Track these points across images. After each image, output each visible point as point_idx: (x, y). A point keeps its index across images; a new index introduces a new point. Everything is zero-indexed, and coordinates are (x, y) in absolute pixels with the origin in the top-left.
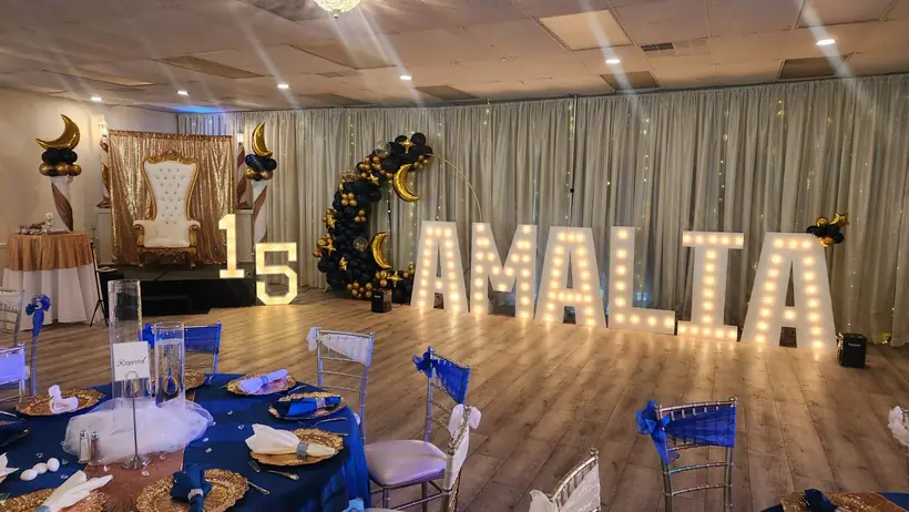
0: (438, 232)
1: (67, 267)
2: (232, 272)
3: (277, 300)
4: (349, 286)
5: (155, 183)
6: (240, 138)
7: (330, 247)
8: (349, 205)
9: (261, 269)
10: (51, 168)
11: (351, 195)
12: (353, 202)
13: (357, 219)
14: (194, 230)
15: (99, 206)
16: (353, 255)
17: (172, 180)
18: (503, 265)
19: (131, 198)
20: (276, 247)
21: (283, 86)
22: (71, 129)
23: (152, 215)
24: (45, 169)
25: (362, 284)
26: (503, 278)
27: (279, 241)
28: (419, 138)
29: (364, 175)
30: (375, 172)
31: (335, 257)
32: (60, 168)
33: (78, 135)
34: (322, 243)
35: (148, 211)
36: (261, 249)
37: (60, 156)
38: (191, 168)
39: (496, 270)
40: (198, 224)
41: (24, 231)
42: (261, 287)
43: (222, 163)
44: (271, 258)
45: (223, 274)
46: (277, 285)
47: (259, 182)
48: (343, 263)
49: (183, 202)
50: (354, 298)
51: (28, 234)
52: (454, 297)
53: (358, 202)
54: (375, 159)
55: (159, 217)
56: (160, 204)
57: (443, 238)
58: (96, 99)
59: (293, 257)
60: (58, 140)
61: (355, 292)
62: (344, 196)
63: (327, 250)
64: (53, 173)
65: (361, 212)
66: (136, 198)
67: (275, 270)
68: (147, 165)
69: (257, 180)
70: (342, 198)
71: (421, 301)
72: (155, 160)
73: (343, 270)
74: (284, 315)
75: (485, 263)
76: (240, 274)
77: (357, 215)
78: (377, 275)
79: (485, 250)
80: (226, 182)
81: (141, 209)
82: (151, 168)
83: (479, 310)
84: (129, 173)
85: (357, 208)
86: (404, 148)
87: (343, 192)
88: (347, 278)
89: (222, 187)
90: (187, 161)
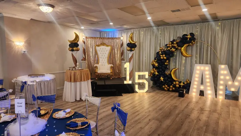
0: (202, 68)
1: (84, 81)
2: (128, 82)
3: (141, 91)
4: (163, 86)
5: (99, 52)
6: (122, 38)
7: (156, 73)
8: (163, 59)
9: (137, 81)
10: (72, 49)
11: (164, 55)
12: (165, 58)
13: (166, 63)
14: (112, 67)
15: (82, 60)
16: (165, 76)
17: (104, 52)
18: (233, 81)
19: (92, 57)
20: (141, 73)
21: (149, 18)
22: (77, 37)
23: (98, 63)
24: (70, 49)
25: (169, 86)
26: (233, 86)
27: (142, 71)
28: (192, 34)
29: (169, 48)
30: (174, 47)
31: (158, 77)
32: (74, 49)
33: (79, 38)
34: (152, 71)
35: (96, 62)
36: (137, 74)
37: (74, 45)
38: (109, 48)
39: (230, 83)
40: (113, 65)
41: (71, 69)
42: (137, 86)
43: (117, 46)
44: (140, 77)
45: (125, 82)
46: (141, 86)
47: (131, 52)
48: (162, 79)
49: (107, 59)
50: (165, 90)
51: (72, 70)
52: (209, 92)
53: (167, 58)
54: (175, 43)
55: (100, 63)
56: (100, 60)
57: (205, 70)
58: (83, 28)
59: (147, 77)
60: (74, 40)
61: (165, 88)
62: (161, 56)
63: (155, 74)
64: (72, 50)
65: (167, 61)
66: (93, 57)
67: (141, 81)
68: (97, 47)
69: (131, 51)
70: (161, 57)
71: (194, 93)
72: (98, 46)
73: (162, 81)
74: (143, 96)
75: (225, 80)
76: (130, 82)
77: (166, 62)
78: (174, 83)
79: (225, 75)
80: (119, 52)
81: (94, 61)
82: (98, 48)
83: (221, 98)
84: (91, 50)
85: (166, 60)
86: (187, 38)
87: (161, 54)
88: (162, 83)
89: (117, 54)
90: (107, 46)
